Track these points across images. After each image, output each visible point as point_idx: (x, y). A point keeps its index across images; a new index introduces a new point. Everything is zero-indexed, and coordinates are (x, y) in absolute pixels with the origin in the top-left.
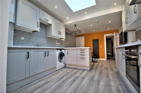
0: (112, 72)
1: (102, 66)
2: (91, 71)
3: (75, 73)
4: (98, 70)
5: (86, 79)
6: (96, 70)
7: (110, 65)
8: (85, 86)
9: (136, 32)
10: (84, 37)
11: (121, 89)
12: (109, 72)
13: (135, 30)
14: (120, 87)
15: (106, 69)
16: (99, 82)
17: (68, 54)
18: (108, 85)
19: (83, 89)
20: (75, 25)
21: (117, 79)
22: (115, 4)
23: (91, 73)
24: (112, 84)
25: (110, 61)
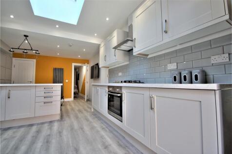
0: (89, 113)
1: (72, 109)
2: (63, 120)
3: (38, 132)
4: (72, 116)
5: (65, 133)
6: (68, 116)
7: (80, 105)
8: (70, 140)
9: (109, 70)
10: (35, 60)
11: (104, 127)
12: (86, 115)
13: (108, 67)
14: (102, 125)
15: (80, 111)
16: (82, 129)
17: (9, 98)
18: (93, 128)
19: (71, 145)
20: (26, 36)
21: (96, 119)
22: (96, 35)
23: (65, 122)
24: (96, 125)
25: (78, 100)
